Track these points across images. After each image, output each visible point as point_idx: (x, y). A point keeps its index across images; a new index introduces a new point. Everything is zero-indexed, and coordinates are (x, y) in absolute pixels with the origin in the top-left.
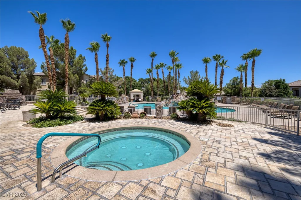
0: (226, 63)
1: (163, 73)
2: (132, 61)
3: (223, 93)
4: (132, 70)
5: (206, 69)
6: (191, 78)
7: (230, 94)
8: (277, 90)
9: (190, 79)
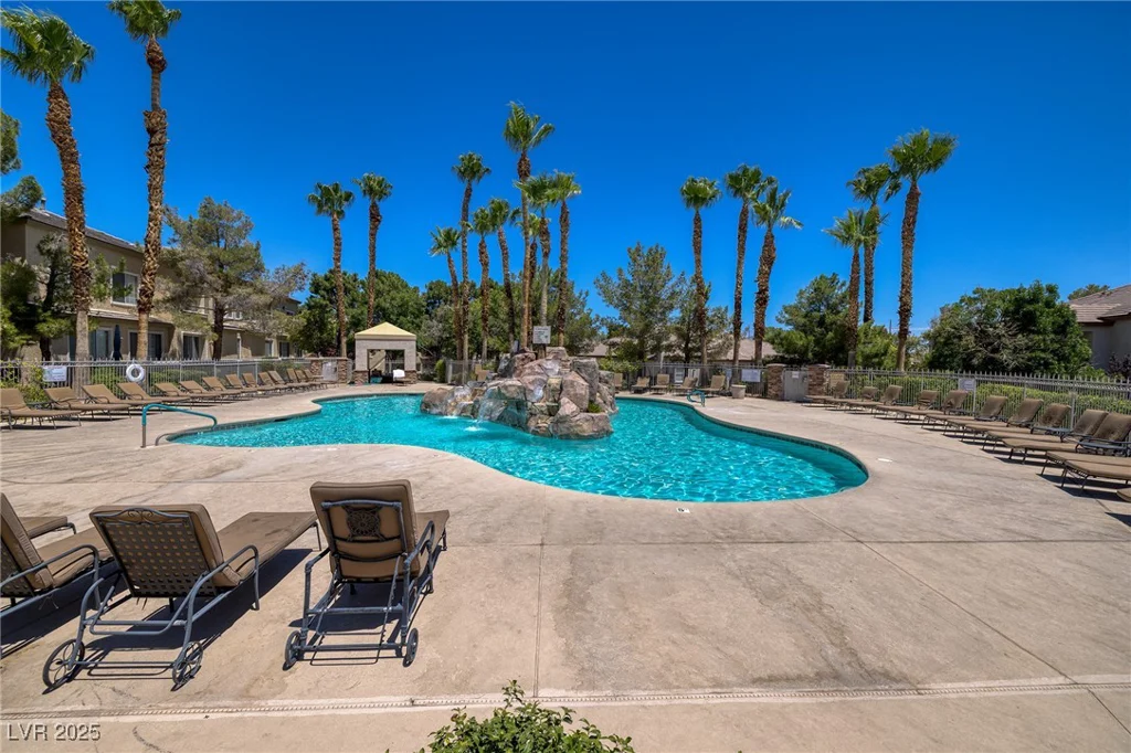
0: (783, 205)
1: (504, 248)
2: (375, 192)
3: (768, 350)
4: (373, 235)
5: (698, 233)
6: (630, 278)
7: (800, 354)
8: (1021, 340)
9: (627, 284)
